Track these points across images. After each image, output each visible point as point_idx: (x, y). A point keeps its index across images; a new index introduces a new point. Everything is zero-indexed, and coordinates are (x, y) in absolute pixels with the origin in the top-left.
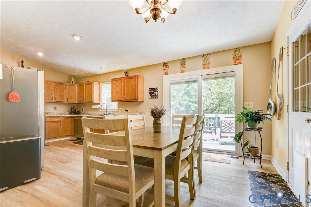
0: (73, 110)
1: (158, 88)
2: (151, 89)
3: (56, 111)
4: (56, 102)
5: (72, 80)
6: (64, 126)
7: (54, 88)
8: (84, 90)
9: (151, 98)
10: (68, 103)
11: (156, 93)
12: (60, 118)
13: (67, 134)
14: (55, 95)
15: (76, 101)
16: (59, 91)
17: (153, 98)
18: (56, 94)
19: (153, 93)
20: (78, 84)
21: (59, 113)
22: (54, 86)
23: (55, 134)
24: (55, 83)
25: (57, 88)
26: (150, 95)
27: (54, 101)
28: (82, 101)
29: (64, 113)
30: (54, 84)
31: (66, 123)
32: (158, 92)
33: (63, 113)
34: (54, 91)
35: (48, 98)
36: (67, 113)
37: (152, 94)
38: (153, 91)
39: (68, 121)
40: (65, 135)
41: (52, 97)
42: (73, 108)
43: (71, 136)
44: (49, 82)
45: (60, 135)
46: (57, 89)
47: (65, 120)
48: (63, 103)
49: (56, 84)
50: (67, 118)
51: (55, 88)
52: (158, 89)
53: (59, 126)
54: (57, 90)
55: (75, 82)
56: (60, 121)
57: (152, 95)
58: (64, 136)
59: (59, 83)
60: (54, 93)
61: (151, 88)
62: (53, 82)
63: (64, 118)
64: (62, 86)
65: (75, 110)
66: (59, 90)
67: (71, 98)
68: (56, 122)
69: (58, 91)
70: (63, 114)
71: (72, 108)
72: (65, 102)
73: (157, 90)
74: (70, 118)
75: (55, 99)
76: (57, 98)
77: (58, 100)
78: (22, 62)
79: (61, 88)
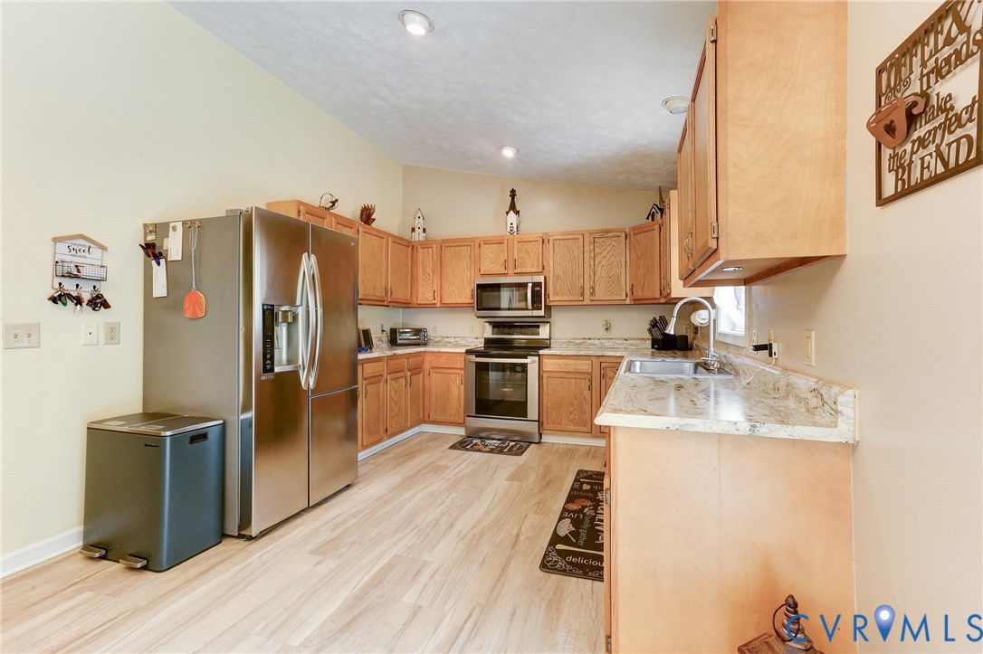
4: (594, 303)
5: (654, 209)
7: (587, 254)
12: (588, 362)
14: (590, 277)
16: (603, 263)
18: (592, 274)
20: (661, 222)
21: (618, 342)
22: (586, 248)
24: (591, 233)
25: (597, 251)
27: (587, 301)
29: (638, 342)
30: (587, 240)
33: (633, 342)
34: (587, 265)
35: (569, 290)
41: (580, 285)
44: (571, 237)
45: (589, 425)
46: (597, 254)
47: (609, 373)
48: (620, 305)
49: (592, 240)
50: (616, 363)
51: (590, 252)
53: (586, 393)
54: (598, 259)
56: (590, 373)
58: (603, 434)
59: (605, 234)
60: (587, 272)
62: (583, 233)
63: (604, 365)
64: (613, 243)
66: (604, 257)
68: (574, 376)
69: (600, 262)
70: (632, 345)
71: (653, 326)
72: (628, 302)
75: (593, 293)
76: (596, 288)
77: (600, 295)
78: (513, 194)
79: (609, 248)
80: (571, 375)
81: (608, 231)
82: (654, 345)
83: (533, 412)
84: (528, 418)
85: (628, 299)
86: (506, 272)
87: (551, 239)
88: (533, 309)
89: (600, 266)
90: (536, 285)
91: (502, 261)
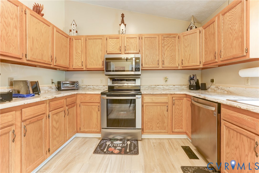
0: (193, 83)
3: (168, 83)
4: (164, 68)
5: (191, 25)
6: (173, 113)
7: (160, 45)
10: (185, 69)
12: (166, 97)
13: (181, 130)
14: (162, 56)
15: (198, 64)
16: (168, 49)
18: (163, 55)
20: (201, 28)
21: (171, 86)
22: (160, 42)
23: (158, 125)
24: (162, 35)
25: (165, 43)
27: (161, 68)
28: (212, 60)
29: (179, 86)
30: (160, 38)
31: (177, 107)
33: (177, 86)
34: (160, 50)
35: (152, 62)
36: (183, 86)
39: (182, 103)
40: (176, 130)
41: (157, 60)
42: (193, 77)
43: (186, 133)
44: (153, 36)
45: (167, 129)
46: (165, 45)
47: (176, 102)
48: (175, 70)
49: (163, 38)
50: (181, 97)
51: (162, 44)
53: (166, 113)
54: (165, 47)
55: (196, 28)
56: (167, 103)
58: (173, 133)
59: (169, 36)
60: (160, 53)
62: (158, 35)
63: (174, 98)
64: (173, 40)
65: (197, 83)
66: (169, 47)
67: (188, 59)
68: (160, 104)
69: (166, 49)
70: (177, 88)
71: (191, 79)
72: (179, 68)
74: (185, 98)
75: (163, 64)
76: (165, 61)
77: (167, 65)
78: (123, 16)
79: (171, 43)
80: (158, 104)
81: (170, 35)
82: (191, 87)
83: (139, 124)
84: (136, 128)
85: (179, 66)
86: (120, 52)
87: (143, 37)
88: (136, 71)
89: (167, 51)
90: (136, 59)
91: (118, 47)
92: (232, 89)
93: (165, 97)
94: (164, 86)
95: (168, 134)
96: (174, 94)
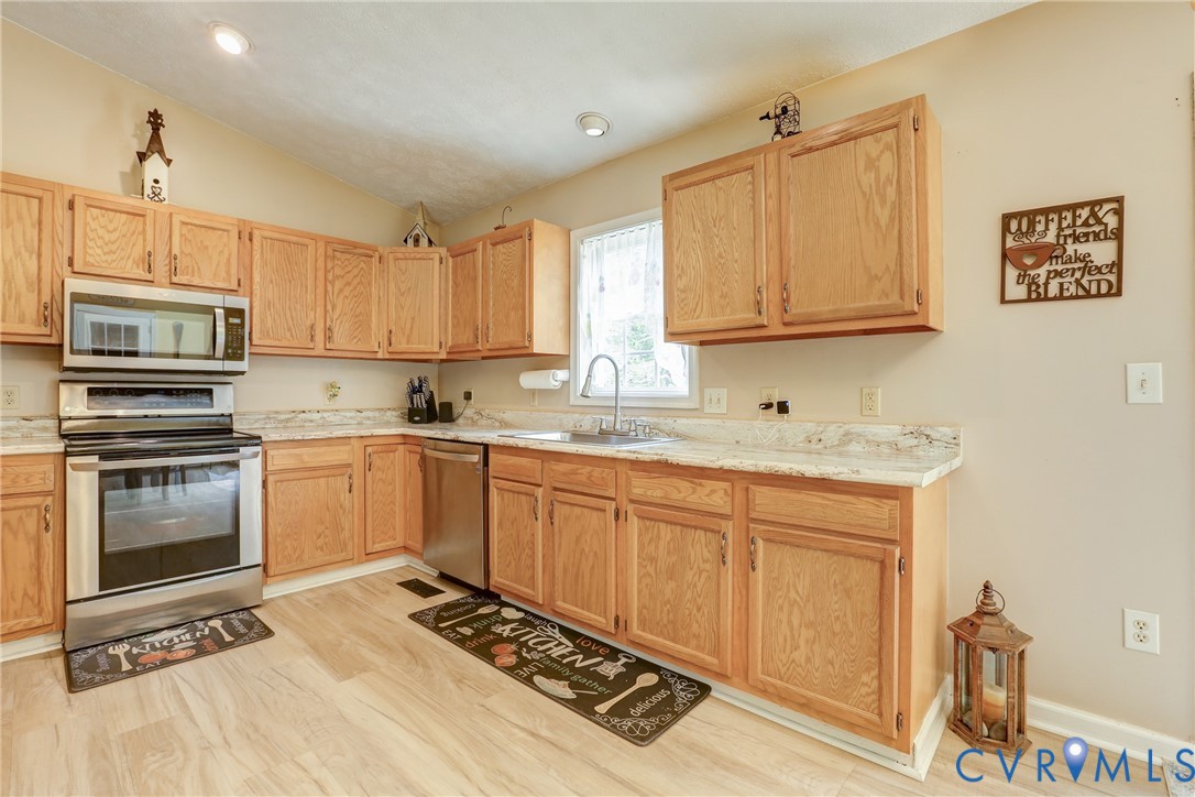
0: (420, 401)
1: (1119, 200)
2: (1032, 224)
3: (338, 403)
4: (331, 354)
5: (417, 231)
6: (369, 495)
7: (321, 274)
8: (475, 279)
9: (1029, 300)
10: (398, 360)
11: (1102, 253)
12: (348, 448)
13: (390, 544)
14: (326, 311)
15: (436, 349)
16: (346, 292)
17: (1060, 297)
18: (329, 307)
19: (1046, 253)
20: (443, 251)
21: (348, 414)
22: (321, 263)
23: (320, 542)
24: (328, 241)
25: (338, 271)
26: (1012, 273)
27: (320, 350)
28: (468, 345)
29: (377, 414)
30: (321, 251)
31: (380, 475)
32: (1118, 235)
33: (370, 414)
34: (321, 290)
35: (289, 330)
36: (389, 413)
37: (1038, 265)
38: (1051, 238)
39: (392, 462)
40: (378, 547)
41: (309, 323)
42: (421, 386)
43: (406, 549)
44: (294, 239)
45: (350, 547)
46: (338, 277)
47: (377, 461)
48: (367, 359)
49: (330, 252)
50: (388, 445)
51: (326, 271)
52: (1119, 213)
53: (345, 497)
54: (338, 284)
55: (430, 242)
56: (349, 465)
57: (1042, 271)
58: (370, 556)
59: (350, 247)
60: (320, 302)
61: (1032, 215)
62: (314, 238)
63: (369, 450)
64: (362, 265)
65: (430, 402)
66: (348, 284)
67: (407, 332)
68: (327, 472)
69: (341, 291)
70: (369, 418)
71: (415, 390)
72: (380, 356)
73: (1111, 221)
74: (401, 447)
75: (329, 338)
76: (336, 330)
77: (341, 341)
78: (155, 120)
79: (356, 271)
80: (320, 473)
81: (355, 245)
82: (413, 416)
83: (251, 551)
84: (242, 565)
85: (381, 351)
86: (149, 277)
87: (256, 233)
88: (227, 357)
89: (342, 296)
90: (230, 312)
91: (138, 251)
92: (508, 416)
93: (342, 448)
94: (325, 415)
95: (353, 565)
96: (372, 436)
